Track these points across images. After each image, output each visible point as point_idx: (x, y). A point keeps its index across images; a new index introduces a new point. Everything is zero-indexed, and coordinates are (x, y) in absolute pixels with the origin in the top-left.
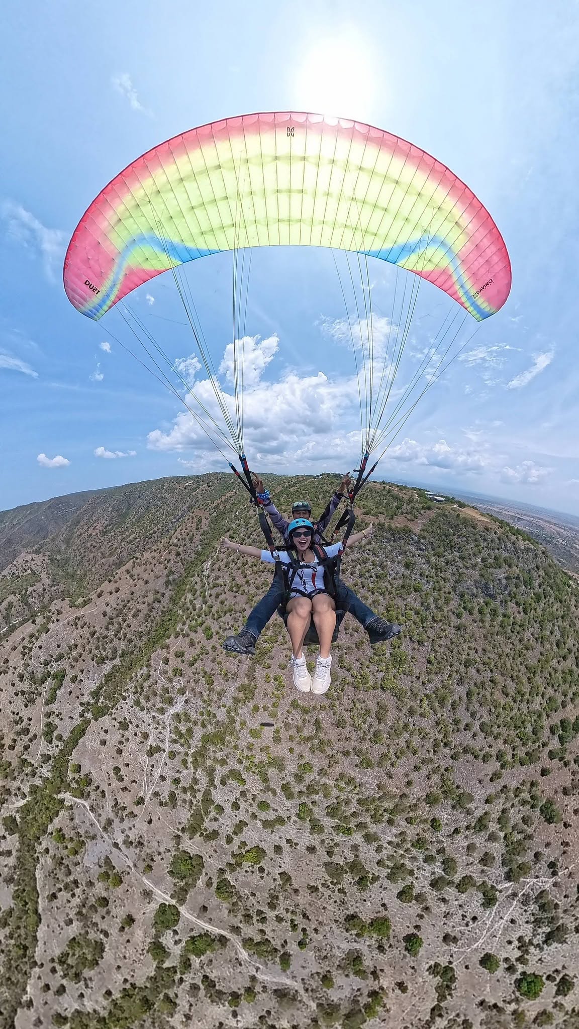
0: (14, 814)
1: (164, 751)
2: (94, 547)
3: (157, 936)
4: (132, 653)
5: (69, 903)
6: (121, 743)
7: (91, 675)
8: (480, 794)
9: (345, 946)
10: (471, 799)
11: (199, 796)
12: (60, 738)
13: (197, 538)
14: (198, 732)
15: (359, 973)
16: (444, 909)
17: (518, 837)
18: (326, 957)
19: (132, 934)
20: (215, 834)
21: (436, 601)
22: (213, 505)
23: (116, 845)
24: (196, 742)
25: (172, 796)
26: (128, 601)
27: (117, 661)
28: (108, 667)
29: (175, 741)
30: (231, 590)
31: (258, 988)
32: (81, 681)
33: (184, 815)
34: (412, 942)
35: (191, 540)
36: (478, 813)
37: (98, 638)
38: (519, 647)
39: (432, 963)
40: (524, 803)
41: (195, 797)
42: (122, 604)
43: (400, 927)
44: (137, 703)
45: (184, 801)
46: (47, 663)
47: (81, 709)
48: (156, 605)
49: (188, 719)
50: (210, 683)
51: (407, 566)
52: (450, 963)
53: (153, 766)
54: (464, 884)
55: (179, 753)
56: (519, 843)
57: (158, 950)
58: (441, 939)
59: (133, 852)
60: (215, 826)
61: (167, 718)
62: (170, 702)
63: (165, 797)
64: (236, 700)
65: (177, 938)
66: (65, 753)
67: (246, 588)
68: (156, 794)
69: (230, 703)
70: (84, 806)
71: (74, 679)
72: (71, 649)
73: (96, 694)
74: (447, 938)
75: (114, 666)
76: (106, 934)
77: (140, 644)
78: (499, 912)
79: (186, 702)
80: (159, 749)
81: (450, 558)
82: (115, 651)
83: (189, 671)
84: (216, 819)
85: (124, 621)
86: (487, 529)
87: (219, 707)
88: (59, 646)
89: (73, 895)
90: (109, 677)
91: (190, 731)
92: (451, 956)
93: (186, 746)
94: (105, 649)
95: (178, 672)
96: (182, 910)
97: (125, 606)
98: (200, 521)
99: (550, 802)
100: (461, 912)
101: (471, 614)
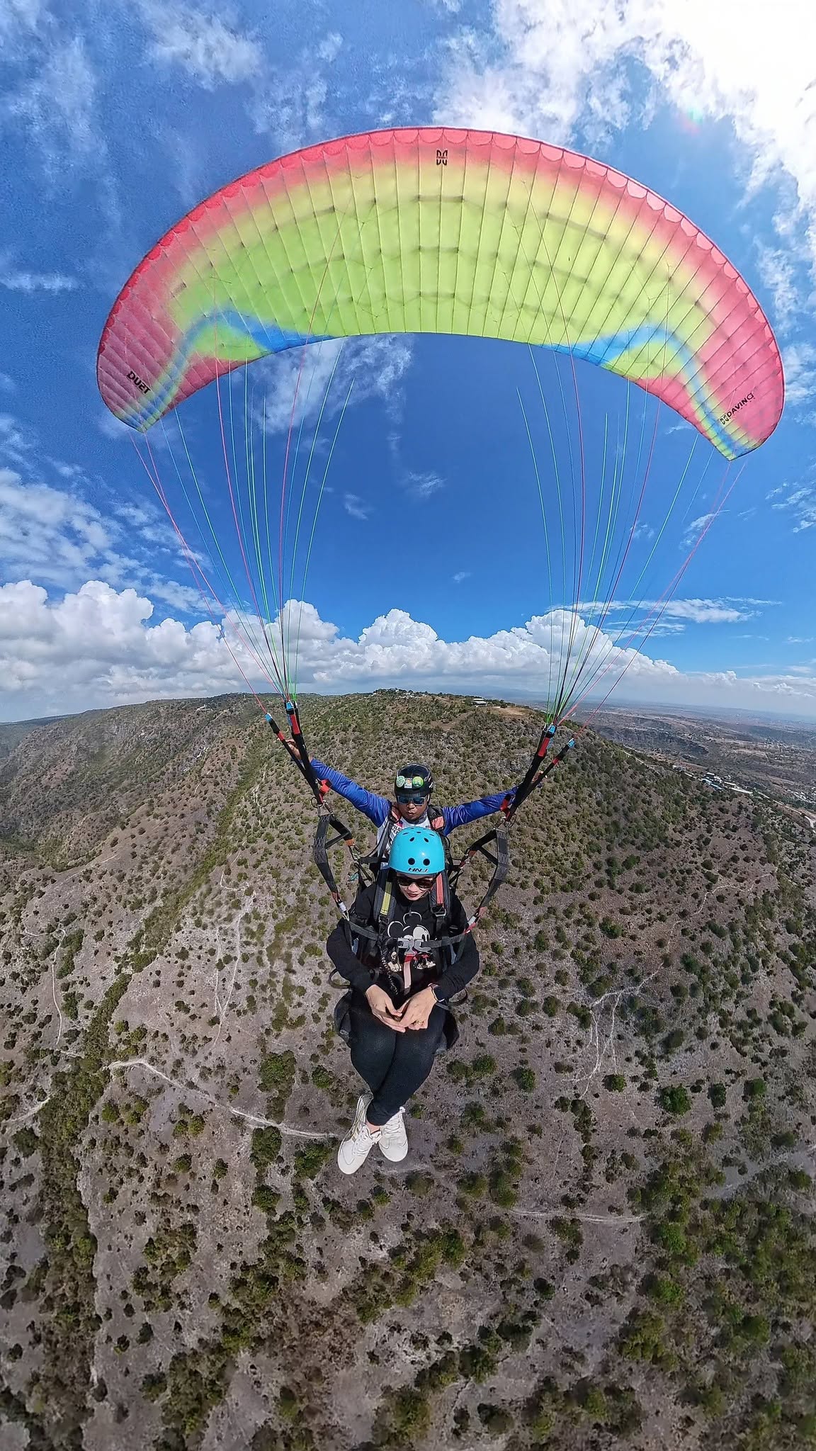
0: (29, 1125)
1: (236, 958)
2: (61, 803)
3: (260, 1178)
4: (177, 890)
5: (135, 1195)
6: (181, 974)
7: (124, 925)
8: (527, 915)
9: (461, 1102)
10: (519, 919)
11: (279, 988)
12: (90, 1005)
13: (235, 767)
14: (270, 926)
15: (486, 1128)
16: (544, 1039)
17: (586, 955)
18: (445, 1121)
19: (229, 1190)
20: (301, 1020)
21: (463, 778)
22: (247, 733)
23: (191, 1085)
24: (269, 937)
25: (251, 1000)
26: (162, 838)
27: (159, 902)
28: (147, 911)
29: (247, 943)
30: (286, 801)
31: (387, 1187)
32: (112, 934)
33: (266, 1015)
34: (523, 1078)
35: (229, 769)
36: (533, 933)
37: (130, 881)
38: (548, 806)
39: (557, 1098)
40: (578, 922)
41: (275, 990)
42: (156, 841)
43: (505, 1064)
44: (198, 924)
45: (265, 1000)
46: (51, 929)
47: (116, 966)
48: (200, 836)
49: (257, 917)
50: (276, 875)
51: (437, 756)
52: (577, 1095)
53: (224, 980)
54: (550, 1006)
55: (253, 954)
56: (589, 960)
57: (265, 1195)
58: (553, 1069)
59: (213, 1082)
60: (300, 1011)
61: (236, 924)
62: (237, 905)
63: (244, 1004)
64: (304, 882)
65: (283, 1166)
66: (100, 1023)
67: (302, 796)
68: (232, 1006)
69: (298, 886)
70: (140, 1064)
71: (99, 936)
72: (86, 905)
73: (135, 943)
74: (559, 1068)
75: (156, 908)
76: (195, 1208)
77: (184, 877)
78: (602, 1031)
79: (255, 901)
80: (228, 959)
81: (475, 746)
82: (154, 892)
83: (254, 874)
84: (299, 1005)
85: (161, 858)
86: (514, 720)
87: (288, 893)
88: (66, 906)
89: (141, 1179)
90: (149, 922)
91: (261, 927)
92: (575, 1088)
93: (259, 945)
94: (140, 891)
95: (243, 877)
96: (282, 1127)
97: (159, 843)
98: (234, 750)
99: (606, 920)
100: (562, 1039)
101: (495, 785)
